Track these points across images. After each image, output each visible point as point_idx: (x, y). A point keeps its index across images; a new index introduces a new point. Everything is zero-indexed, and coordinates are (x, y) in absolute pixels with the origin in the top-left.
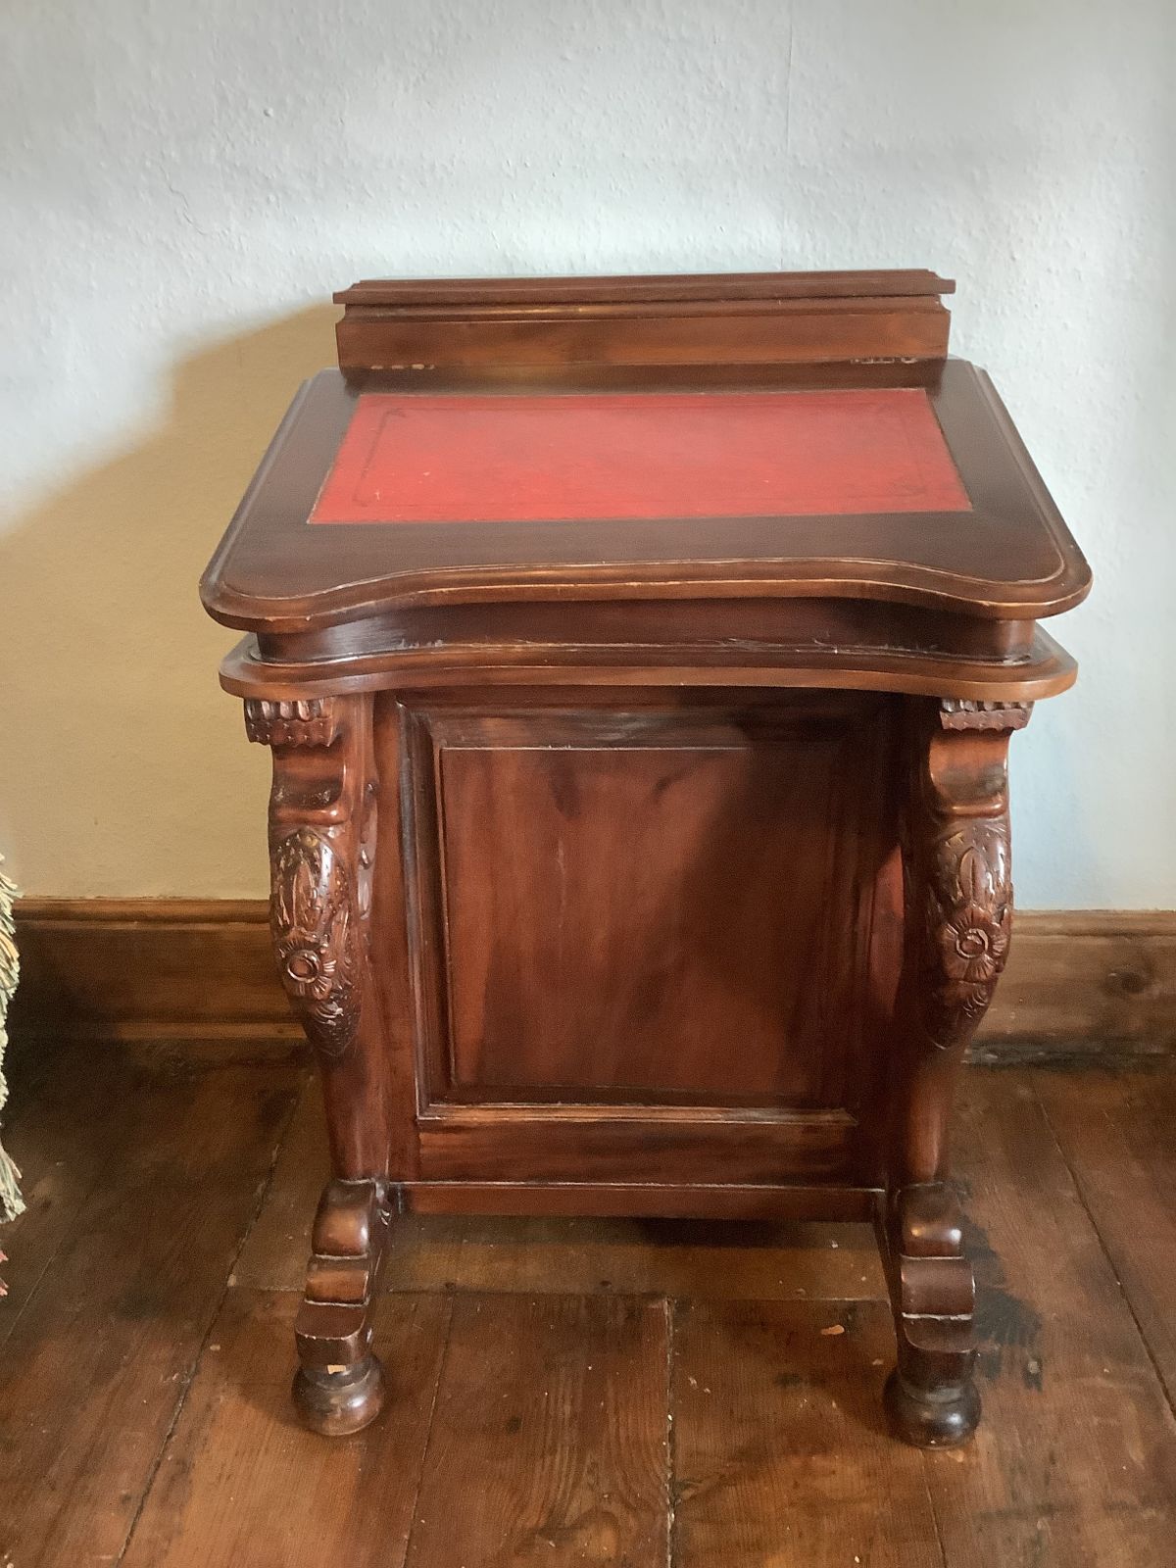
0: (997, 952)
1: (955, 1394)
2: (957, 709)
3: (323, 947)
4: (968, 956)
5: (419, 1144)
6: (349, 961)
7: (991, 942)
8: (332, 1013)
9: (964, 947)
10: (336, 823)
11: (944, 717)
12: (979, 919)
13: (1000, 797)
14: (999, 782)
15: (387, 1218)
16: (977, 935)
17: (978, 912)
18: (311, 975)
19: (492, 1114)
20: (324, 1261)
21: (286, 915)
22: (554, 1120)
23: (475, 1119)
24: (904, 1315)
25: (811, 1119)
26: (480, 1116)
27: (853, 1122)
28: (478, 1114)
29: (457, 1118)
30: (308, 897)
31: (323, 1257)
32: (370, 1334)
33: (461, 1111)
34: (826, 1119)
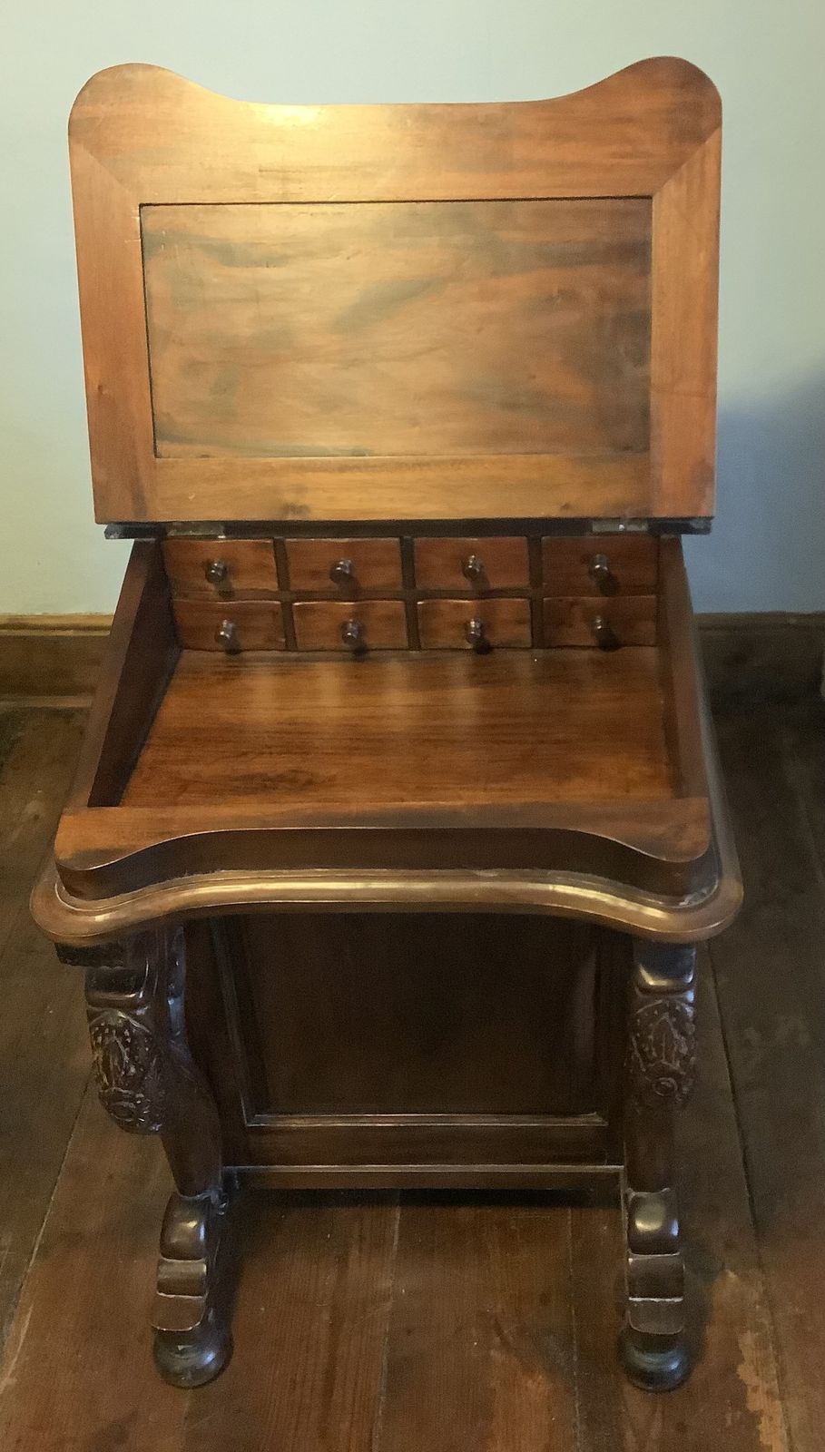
0: (685, 1092)
4: (662, 1095)
5: (248, 1144)
7: (680, 1086)
9: (660, 1088)
10: (141, 1005)
13: (687, 976)
15: (224, 1209)
16: (668, 1082)
18: (130, 1117)
19: (308, 1121)
20: (171, 1263)
21: (105, 1079)
22: (359, 1125)
23: (294, 1125)
24: (630, 1299)
25: (570, 1122)
26: (297, 1123)
27: (603, 1123)
28: (296, 1121)
29: (278, 1125)
30: (121, 1067)
31: (169, 1260)
32: (211, 1314)
33: (282, 1119)
34: (581, 1121)
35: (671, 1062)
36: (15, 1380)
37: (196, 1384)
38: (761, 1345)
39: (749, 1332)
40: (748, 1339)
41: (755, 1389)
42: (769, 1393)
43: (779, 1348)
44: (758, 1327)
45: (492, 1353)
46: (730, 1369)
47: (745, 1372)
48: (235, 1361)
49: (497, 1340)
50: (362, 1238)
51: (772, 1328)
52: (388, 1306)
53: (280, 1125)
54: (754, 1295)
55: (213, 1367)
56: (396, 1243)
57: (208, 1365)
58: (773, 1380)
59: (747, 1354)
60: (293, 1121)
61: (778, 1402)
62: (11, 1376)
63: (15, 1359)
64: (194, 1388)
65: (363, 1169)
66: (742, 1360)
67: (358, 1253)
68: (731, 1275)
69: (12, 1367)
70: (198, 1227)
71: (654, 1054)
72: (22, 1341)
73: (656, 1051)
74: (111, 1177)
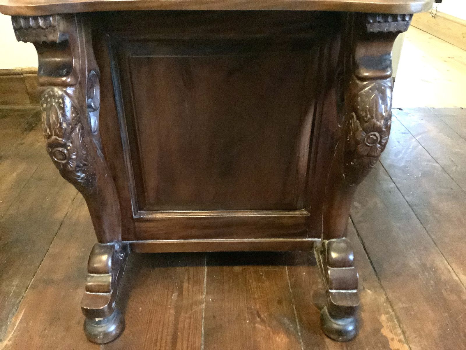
0: (383, 143)
1: (350, 320)
2: (375, 21)
3: (69, 146)
4: (370, 145)
5: (135, 228)
6: (85, 153)
7: (381, 138)
8: (79, 176)
9: (369, 141)
10: (70, 85)
11: (368, 26)
12: (377, 127)
13: (389, 69)
14: (388, 62)
15: (122, 257)
16: (375, 135)
17: (377, 124)
18: (64, 159)
19: (164, 215)
20: (93, 277)
21: (48, 130)
22: (189, 216)
23: (157, 217)
24: (330, 291)
25: (292, 214)
26: (159, 216)
27: (308, 214)
28: (158, 215)
29: (150, 217)
30: (58, 122)
31: (92, 275)
32: (114, 304)
33: (152, 214)
34: (297, 213)
35: (378, 121)
36: (11, 342)
37: (106, 342)
38: (390, 319)
39: (383, 315)
40: (383, 318)
41: (393, 339)
42: (400, 341)
43: (399, 321)
44: (387, 313)
45: (257, 325)
46: (377, 331)
47: (385, 332)
48: (126, 332)
49: (258, 319)
50: (189, 279)
51: (394, 313)
52: (204, 306)
53: (151, 216)
54: (382, 299)
55: (114, 333)
56: (205, 280)
57: (111, 332)
58: (400, 335)
59: (384, 324)
60: (156, 215)
61: (405, 345)
62: (9, 341)
63: (12, 333)
64: (104, 344)
65: (190, 241)
66: (383, 327)
67: (187, 284)
68: (369, 291)
69: (10, 336)
70: (108, 260)
71: (369, 116)
72: (17, 325)
73: (370, 114)
74: (69, 258)
